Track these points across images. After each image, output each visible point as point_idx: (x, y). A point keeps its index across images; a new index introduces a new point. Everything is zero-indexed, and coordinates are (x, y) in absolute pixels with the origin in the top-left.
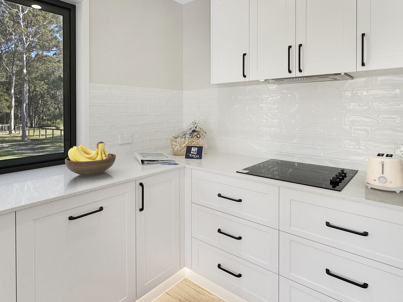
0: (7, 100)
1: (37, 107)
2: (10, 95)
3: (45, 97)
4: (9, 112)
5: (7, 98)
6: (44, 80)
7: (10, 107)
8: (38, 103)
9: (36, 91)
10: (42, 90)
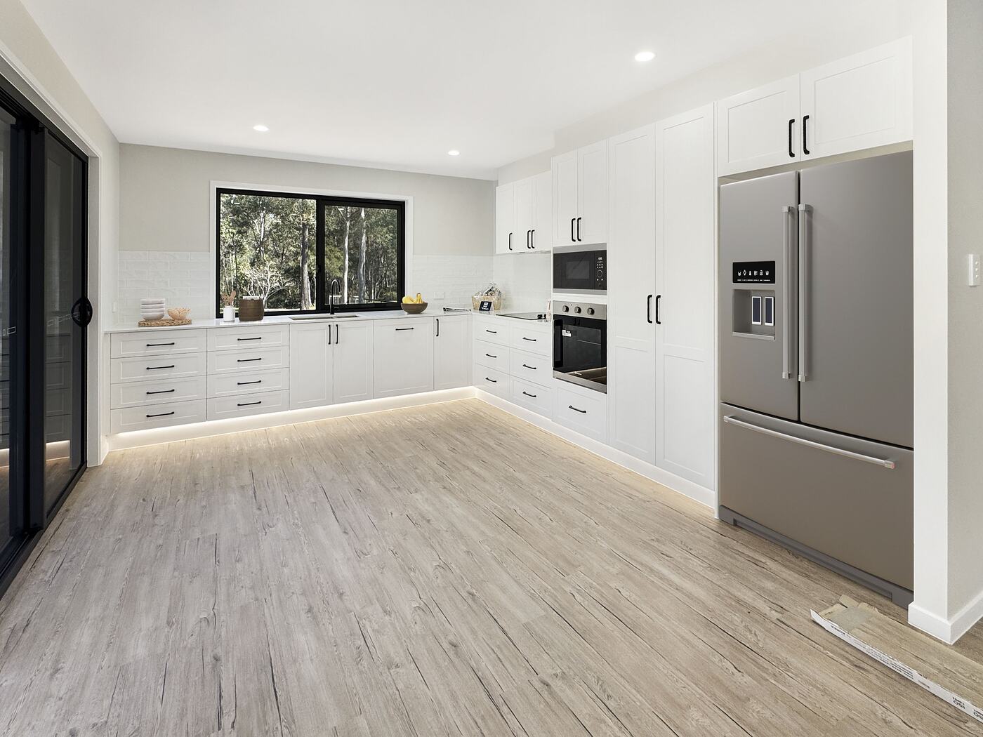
0: (338, 258)
1: (377, 269)
2: (342, 249)
3: (388, 253)
4: (341, 276)
5: (339, 254)
6: (387, 226)
7: (342, 269)
8: (380, 261)
9: (376, 243)
10: (385, 242)
